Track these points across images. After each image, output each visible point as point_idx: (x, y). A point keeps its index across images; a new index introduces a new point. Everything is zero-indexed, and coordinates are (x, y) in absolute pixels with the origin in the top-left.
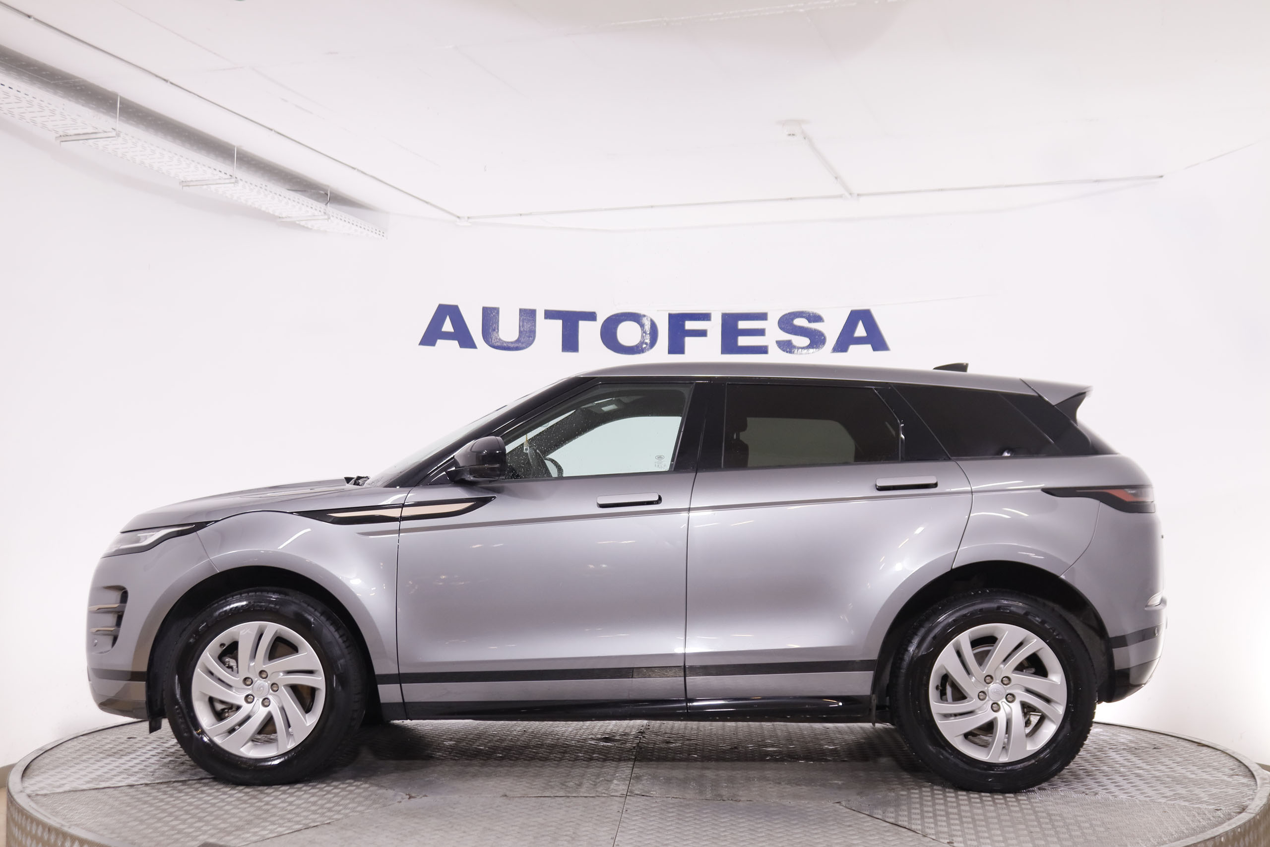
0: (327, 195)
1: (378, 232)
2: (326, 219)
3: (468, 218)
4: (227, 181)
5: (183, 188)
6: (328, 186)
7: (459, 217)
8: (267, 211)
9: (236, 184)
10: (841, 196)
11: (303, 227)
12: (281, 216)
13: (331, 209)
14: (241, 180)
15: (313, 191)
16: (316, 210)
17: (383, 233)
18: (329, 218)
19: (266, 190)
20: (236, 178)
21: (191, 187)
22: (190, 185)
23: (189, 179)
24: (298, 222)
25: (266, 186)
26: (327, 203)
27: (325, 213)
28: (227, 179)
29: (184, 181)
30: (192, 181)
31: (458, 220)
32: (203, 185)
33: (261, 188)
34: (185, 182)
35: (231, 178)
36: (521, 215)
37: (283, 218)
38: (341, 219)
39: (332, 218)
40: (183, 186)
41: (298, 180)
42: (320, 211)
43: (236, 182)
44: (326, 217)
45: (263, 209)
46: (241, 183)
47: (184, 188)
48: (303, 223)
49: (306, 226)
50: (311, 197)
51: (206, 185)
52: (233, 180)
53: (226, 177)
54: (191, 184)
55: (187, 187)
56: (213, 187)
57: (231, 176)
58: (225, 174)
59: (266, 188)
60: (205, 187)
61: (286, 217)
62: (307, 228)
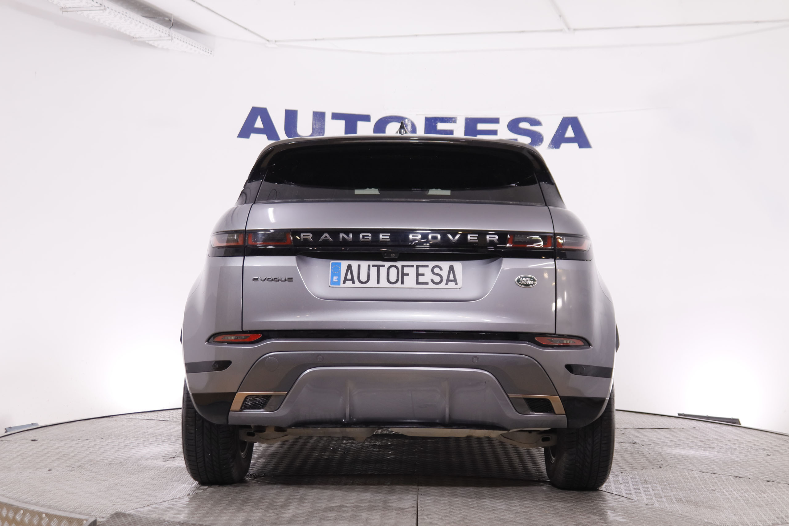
0: (171, 21)
1: (207, 51)
2: (170, 40)
3: (276, 41)
4: (98, 8)
5: (62, 13)
6: (172, 15)
7: (268, 41)
8: (125, 32)
9: (104, 11)
10: (561, 30)
11: (151, 45)
12: (134, 37)
13: (174, 32)
14: (108, 8)
15: (160, 18)
16: (162, 32)
17: (211, 51)
18: (172, 39)
19: (126, 16)
20: (105, 6)
21: (69, 12)
22: (68, 10)
23: (68, 6)
24: (147, 42)
25: (126, 13)
26: (171, 28)
27: (169, 35)
28: (98, 6)
29: (63, 7)
30: (70, 8)
31: (267, 42)
32: (78, 11)
33: (123, 14)
34: (65, 8)
35: (100, 6)
36: (316, 40)
37: (136, 38)
38: (181, 40)
39: (174, 39)
40: (63, 12)
41: (149, 9)
42: (166, 33)
43: (105, 9)
44: (170, 38)
45: (122, 31)
46: (108, 10)
47: (64, 13)
48: (151, 43)
49: (153, 45)
50: (158, 22)
51: (81, 11)
52: (102, 8)
53: (97, 6)
54: (70, 10)
55: (66, 13)
56: (85, 13)
57: (100, 4)
58: (97, 2)
59: (126, 14)
60: (79, 12)
61: (139, 38)
62: (154, 46)
